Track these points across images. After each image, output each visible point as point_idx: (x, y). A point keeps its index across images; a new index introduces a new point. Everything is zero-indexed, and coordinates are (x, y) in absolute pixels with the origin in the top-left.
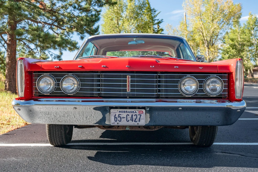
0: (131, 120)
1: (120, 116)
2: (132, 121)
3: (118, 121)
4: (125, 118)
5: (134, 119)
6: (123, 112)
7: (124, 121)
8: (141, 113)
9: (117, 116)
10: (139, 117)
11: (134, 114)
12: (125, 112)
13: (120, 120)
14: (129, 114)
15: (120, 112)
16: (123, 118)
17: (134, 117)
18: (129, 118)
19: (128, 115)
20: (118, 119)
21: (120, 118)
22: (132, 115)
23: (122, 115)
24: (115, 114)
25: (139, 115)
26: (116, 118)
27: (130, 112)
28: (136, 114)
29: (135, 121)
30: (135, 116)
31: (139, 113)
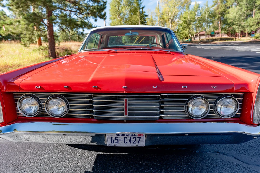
0: (129, 142)
1: (117, 138)
2: (131, 143)
3: (115, 143)
4: (123, 140)
5: (133, 142)
6: (120, 135)
7: (122, 143)
8: (140, 136)
9: (114, 138)
10: (138, 139)
11: (132, 137)
12: (122, 135)
13: (117, 142)
14: (127, 136)
15: (117, 135)
16: (120, 140)
17: (133, 140)
18: (127, 140)
19: (126, 138)
20: (115, 141)
21: (117, 140)
22: (131, 138)
23: (119, 137)
24: (111, 137)
25: (138, 137)
26: (113, 140)
27: (128, 135)
28: (134, 136)
29: (134, 143)
30: (134, 138)
31: (138, 136)
